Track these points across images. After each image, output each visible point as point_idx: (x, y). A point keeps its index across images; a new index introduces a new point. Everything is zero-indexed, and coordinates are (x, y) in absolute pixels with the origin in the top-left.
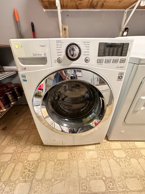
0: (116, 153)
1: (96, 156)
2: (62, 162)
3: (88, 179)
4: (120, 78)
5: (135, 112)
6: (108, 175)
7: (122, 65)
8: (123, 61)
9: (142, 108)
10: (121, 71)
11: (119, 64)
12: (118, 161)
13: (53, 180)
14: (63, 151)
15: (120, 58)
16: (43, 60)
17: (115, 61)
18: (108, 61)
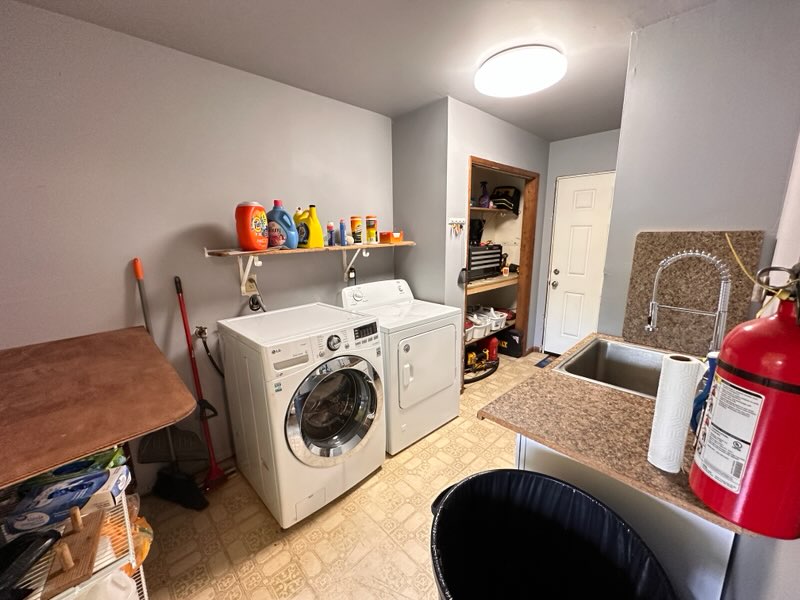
0: (409, 466)
1: (385, 487)
2: (340, 529)
3: (390, 515)
4: (378, 353)
5: (406, 387)
6: (411, 494)
7: (377, 340)
8: (376, 337)
9: (411, 379)
10: (377, 346)
11: (374, 341)
12: (415, 472)
13: (342, 555)
14: (328, 517)
15: (373, 336)
16: (304, 359)
17: (370, 340)
18: (365, 342)
